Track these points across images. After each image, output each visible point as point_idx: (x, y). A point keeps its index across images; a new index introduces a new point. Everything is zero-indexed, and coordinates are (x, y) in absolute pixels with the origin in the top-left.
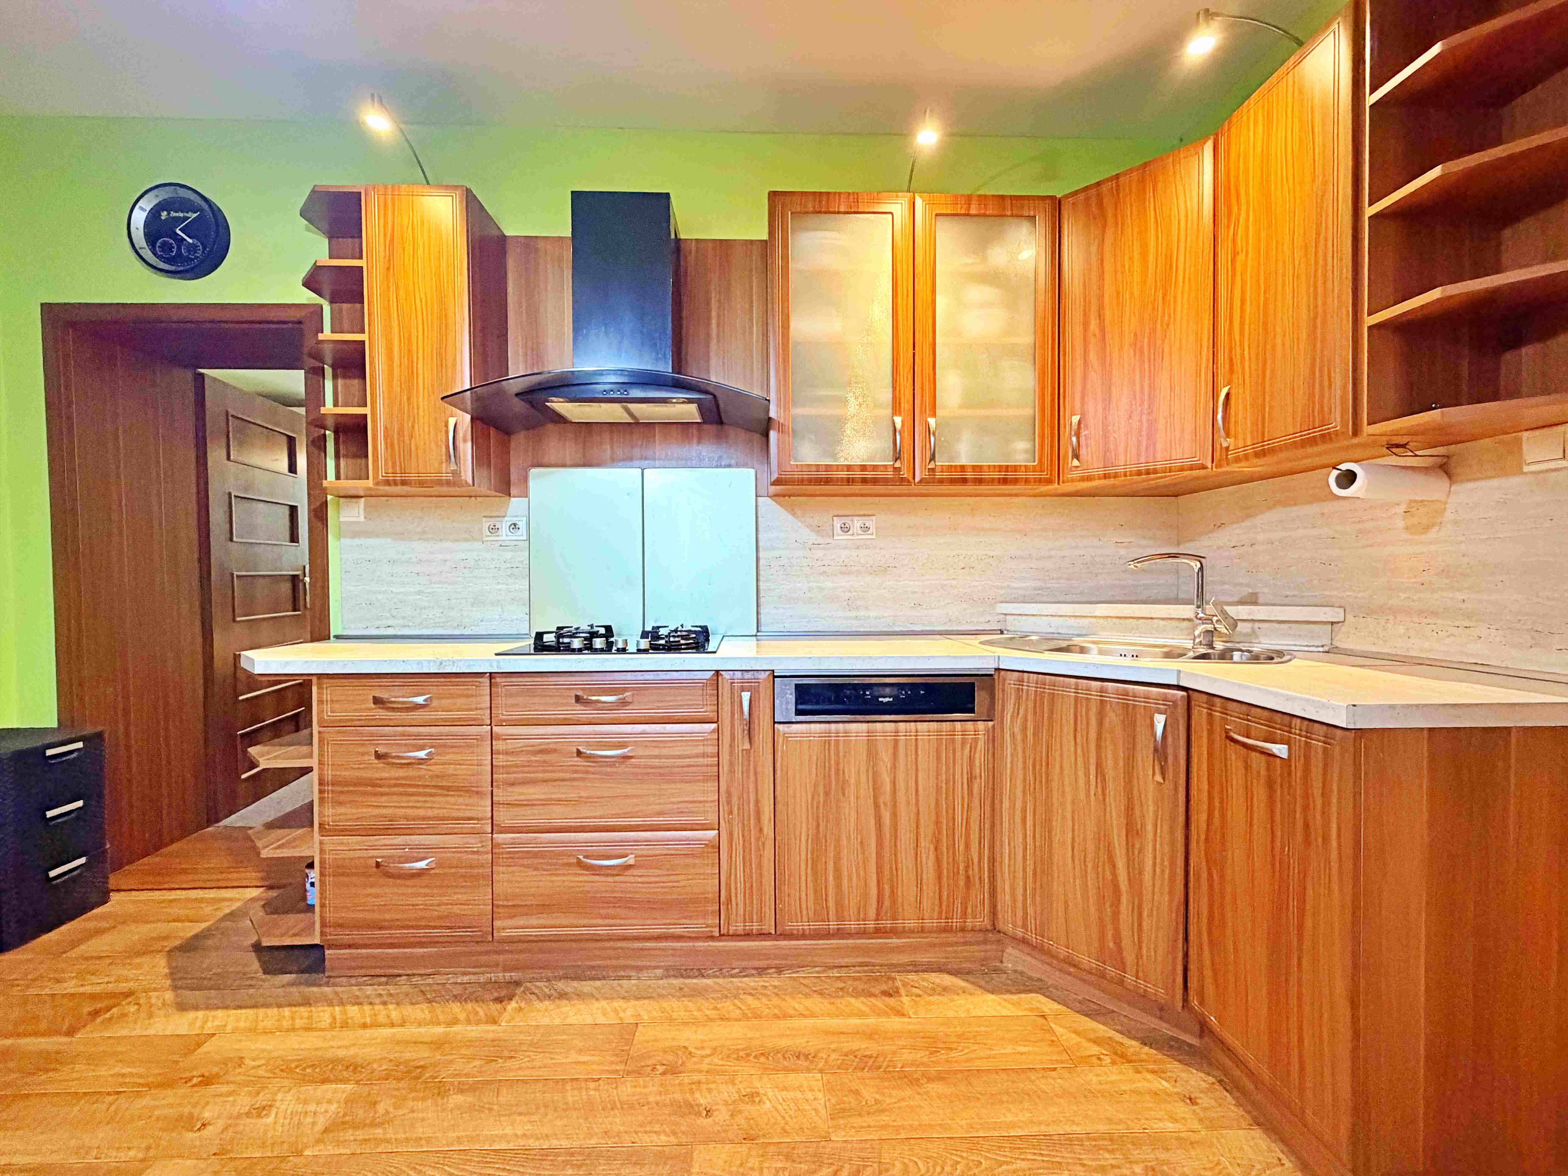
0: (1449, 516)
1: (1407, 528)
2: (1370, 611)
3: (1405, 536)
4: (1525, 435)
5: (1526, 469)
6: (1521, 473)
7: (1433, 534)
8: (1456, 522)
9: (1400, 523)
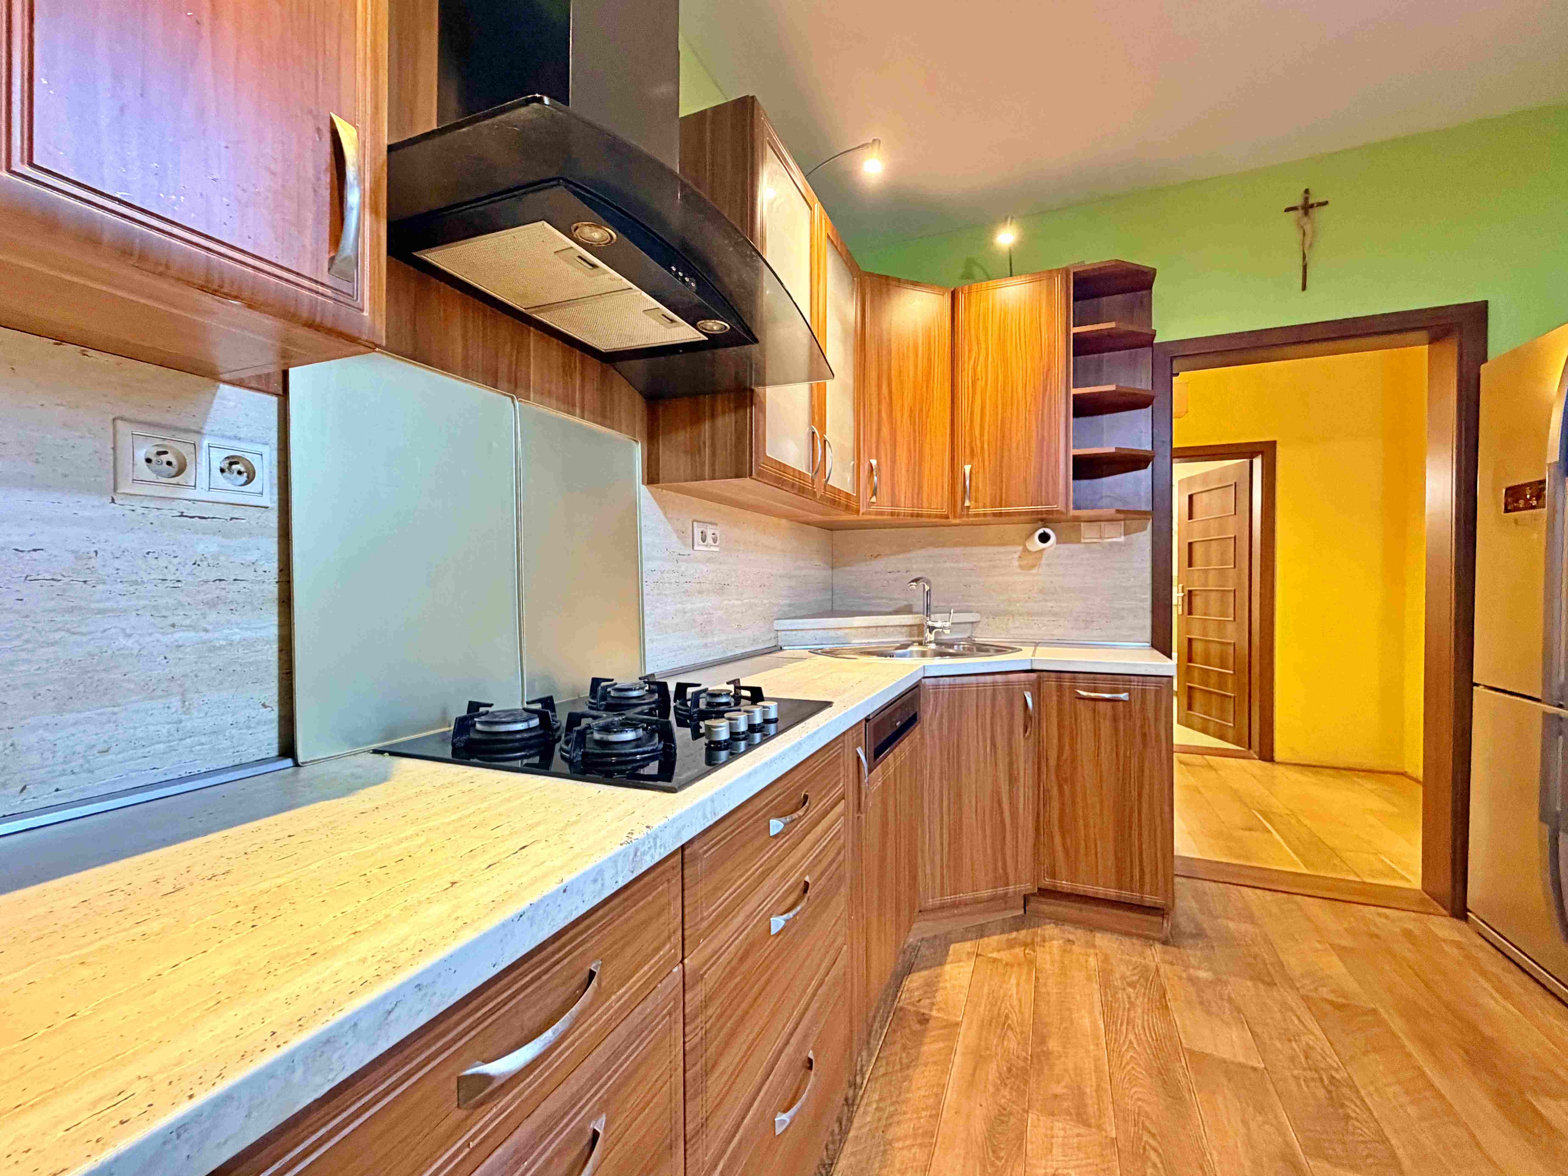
0: (1043, 561)
1: (1021, 567)
2: (995, 615)
3: (1019, 570)
4: (1082, 524)
5: (1083, 540)
6: (1079, 542)
7: (1034, 571)
8: (1049, 565)
9: (1016, 563)
